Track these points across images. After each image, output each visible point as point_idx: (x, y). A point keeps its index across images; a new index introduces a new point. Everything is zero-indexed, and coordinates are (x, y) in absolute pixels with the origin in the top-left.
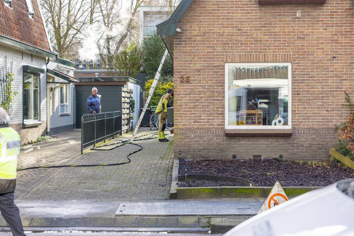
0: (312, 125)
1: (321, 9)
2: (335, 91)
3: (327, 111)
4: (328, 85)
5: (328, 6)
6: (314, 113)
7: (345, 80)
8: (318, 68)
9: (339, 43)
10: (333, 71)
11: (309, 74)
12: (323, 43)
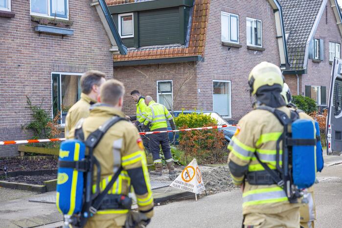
0: (6, 125)
1: (9, 22)
2: (20, 95)
3: (15, 112)
4: (16, 90)
5: (14, 20)
6: (6, 115)
7: (27, 85)
8: (8, 74)
9: (22, 53)
10: (18, 78)
11: (3, 80)
12: (12, 53)
